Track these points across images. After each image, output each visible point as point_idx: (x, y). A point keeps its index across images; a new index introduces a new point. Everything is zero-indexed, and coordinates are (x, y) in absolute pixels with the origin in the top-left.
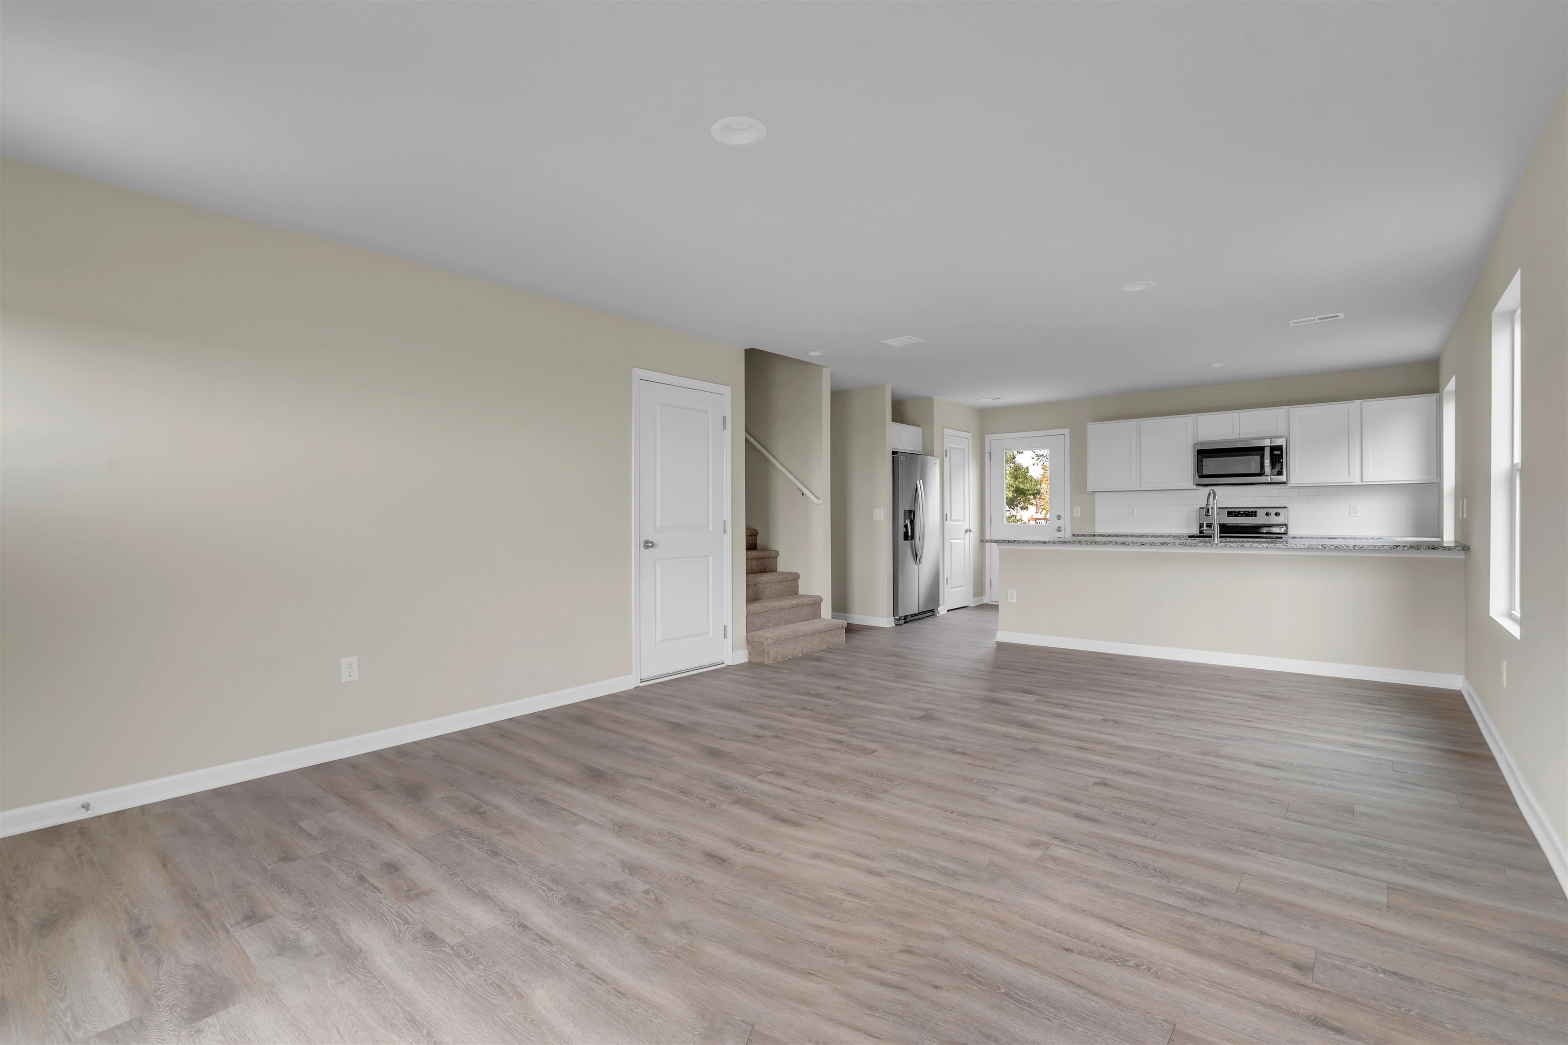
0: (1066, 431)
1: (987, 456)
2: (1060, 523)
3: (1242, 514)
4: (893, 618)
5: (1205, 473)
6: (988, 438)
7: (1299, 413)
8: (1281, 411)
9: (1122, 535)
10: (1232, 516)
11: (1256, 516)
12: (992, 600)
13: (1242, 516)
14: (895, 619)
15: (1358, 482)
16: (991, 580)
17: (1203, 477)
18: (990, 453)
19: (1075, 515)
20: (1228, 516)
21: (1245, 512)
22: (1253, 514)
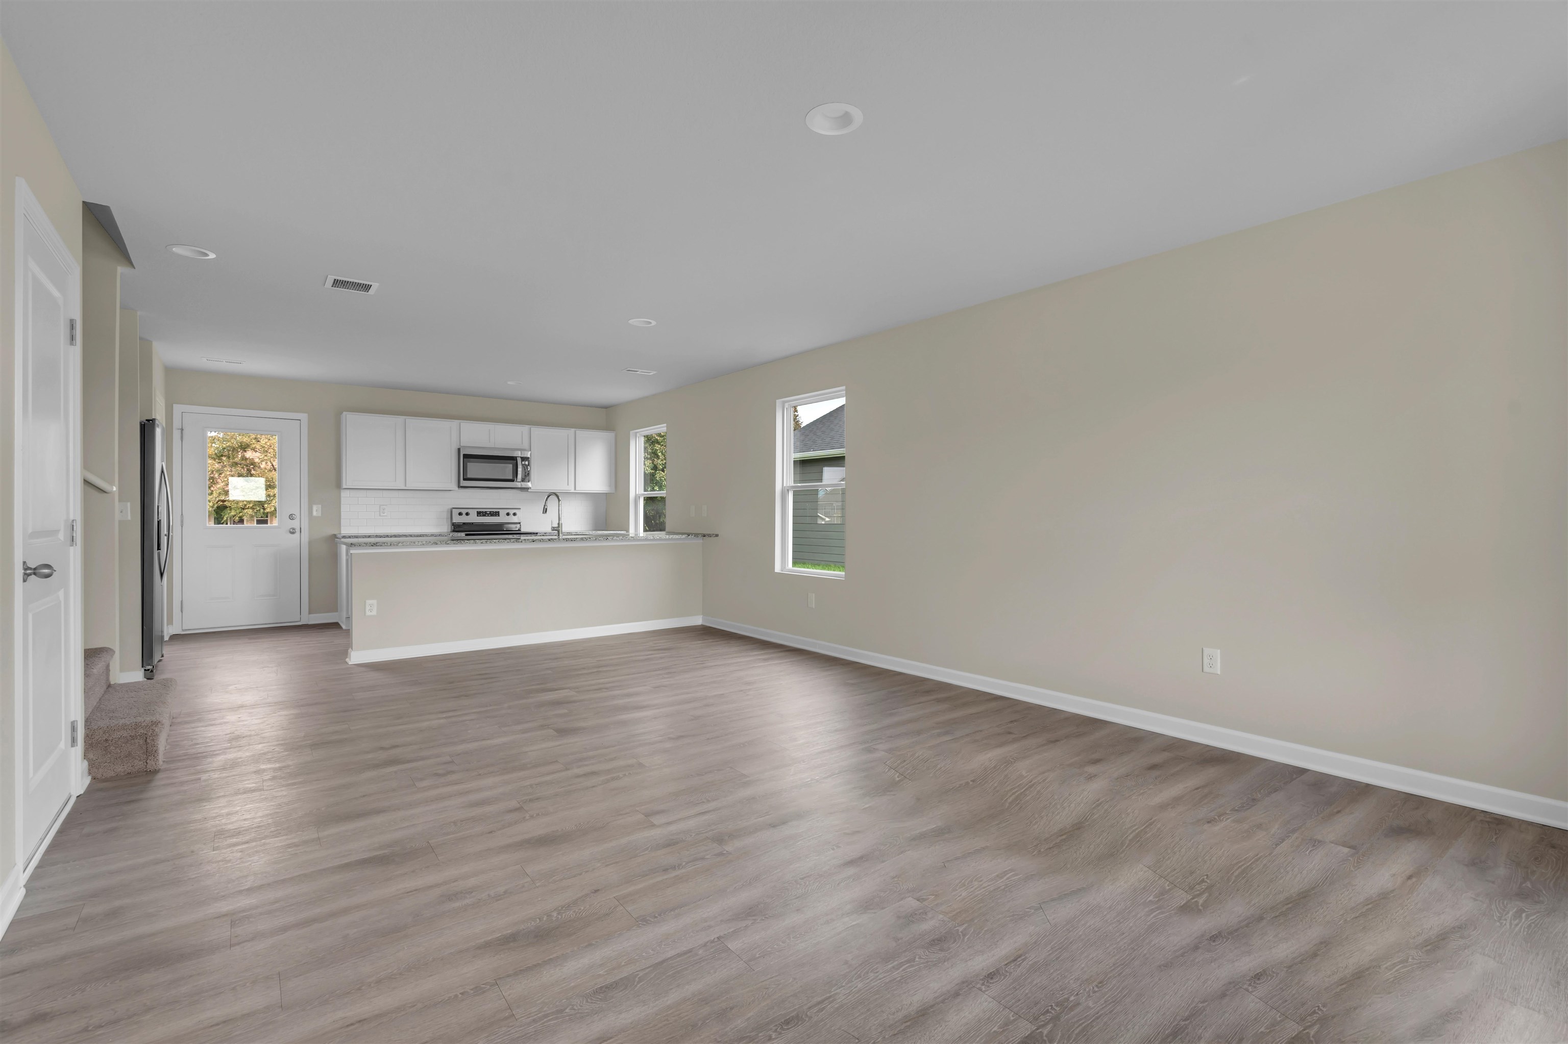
0: (304, 417)
1: (176, 434)
2: (295, 524)
3: (488, 514)
4: (143, 670)
5: (469, 476)
6: (178, 409)
7: (537, 431)
8: (525, 429)
9: (401, 535)
10: (480, 516)
11: (499, 516)
12: (184, 628)
13: (488, 516)
14: (145, 670)
15: (573, 491)
16: (182, 601)
17: (465, 479)
18: (182, 430)
19: (315, 513)
20: (477, 516)
21: (490, 512)
22: (497, 514)
